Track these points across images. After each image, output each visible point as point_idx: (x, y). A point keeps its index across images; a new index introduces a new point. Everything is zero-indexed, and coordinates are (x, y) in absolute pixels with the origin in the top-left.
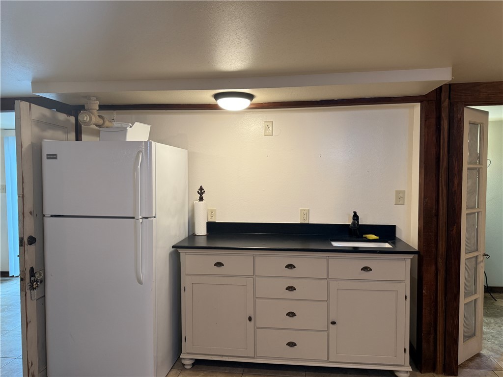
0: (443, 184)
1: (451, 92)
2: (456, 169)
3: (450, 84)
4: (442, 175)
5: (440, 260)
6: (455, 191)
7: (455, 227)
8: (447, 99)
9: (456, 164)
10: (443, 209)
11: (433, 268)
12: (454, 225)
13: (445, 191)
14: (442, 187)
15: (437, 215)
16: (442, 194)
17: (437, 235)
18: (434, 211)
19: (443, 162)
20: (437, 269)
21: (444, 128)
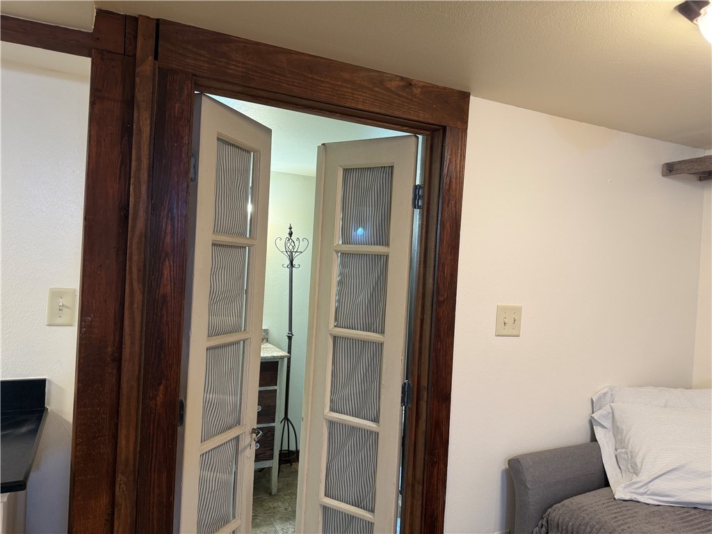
0: (135, 276)
1: (160, 42)
2: (168, 239)
3: (158, 20)
4: (131, 253)
5: (120, 478)
6: (164, 296)
7: (162, 387)
8: (151, 58)
9: (169, 227)
10: (132, 343)
11: (104, 500)
12: (159, 384)
13: (138, 297)
14: (131, 284)
15: (118, 360)
16: (132, 303)
17: (116, 412)
18: (109, 349)
19: (135, 219)
20: (113, 504)
21: (140, 131)
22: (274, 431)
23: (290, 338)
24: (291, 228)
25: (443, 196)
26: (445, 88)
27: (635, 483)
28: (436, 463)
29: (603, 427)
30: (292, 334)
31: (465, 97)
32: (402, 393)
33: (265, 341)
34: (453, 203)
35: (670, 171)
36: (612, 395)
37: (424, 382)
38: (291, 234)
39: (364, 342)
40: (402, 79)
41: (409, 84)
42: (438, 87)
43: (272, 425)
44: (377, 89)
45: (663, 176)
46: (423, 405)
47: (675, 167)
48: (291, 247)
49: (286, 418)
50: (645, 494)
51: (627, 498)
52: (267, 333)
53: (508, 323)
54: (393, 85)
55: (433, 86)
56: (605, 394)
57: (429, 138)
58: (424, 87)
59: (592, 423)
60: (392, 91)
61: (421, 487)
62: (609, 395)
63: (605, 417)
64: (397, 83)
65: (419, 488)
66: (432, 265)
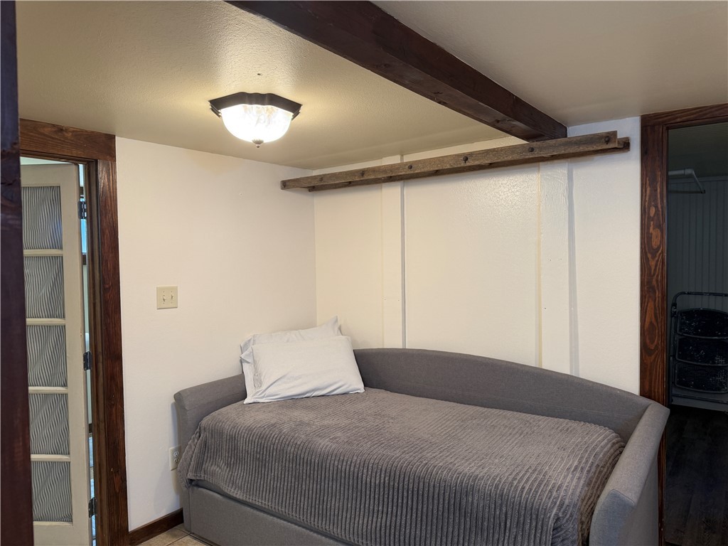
25: (101, 211)
26: (93, 132)
27: (258, 392)
28: (114, 405)
29: (248, 362)
31: (111, 138)
32: (84, 360)
34: (110, 215)
35: (285, 186)
36: (254, 341)
37: (100, 350)
39: (49, 327)
40: (54, 126)
41: (60, 130)
42: (86, 131)
44: (31, 134)
45: (282, 189)
46: (100, 365)
47: (287, 183)
50: (263, 397)
51: (251, 402)
53: (167, 299)
54: (47, 131)
55: (82, 131)
56: (250, 340)
57: (87, 166)
58: (74, 131)
59: (242, 361)
60: (45, 135)
61: (103, 424)
62: (252, 341)
63: (249, 355)
64: (50, 129)
65: (102, 426)
66: (98, 262)
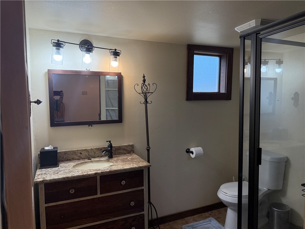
22: (144, 217)
23: (148, 150)
24: (144, 77)
30: (149, 147)
33: (132, 152)
38: (144, 81)
43: (142, 213)
48: (145, 90)
49: (149, 202)
52: (133, 147)
